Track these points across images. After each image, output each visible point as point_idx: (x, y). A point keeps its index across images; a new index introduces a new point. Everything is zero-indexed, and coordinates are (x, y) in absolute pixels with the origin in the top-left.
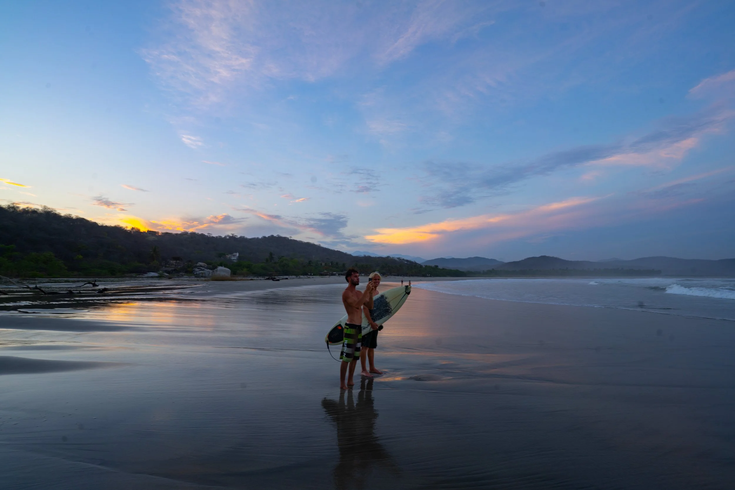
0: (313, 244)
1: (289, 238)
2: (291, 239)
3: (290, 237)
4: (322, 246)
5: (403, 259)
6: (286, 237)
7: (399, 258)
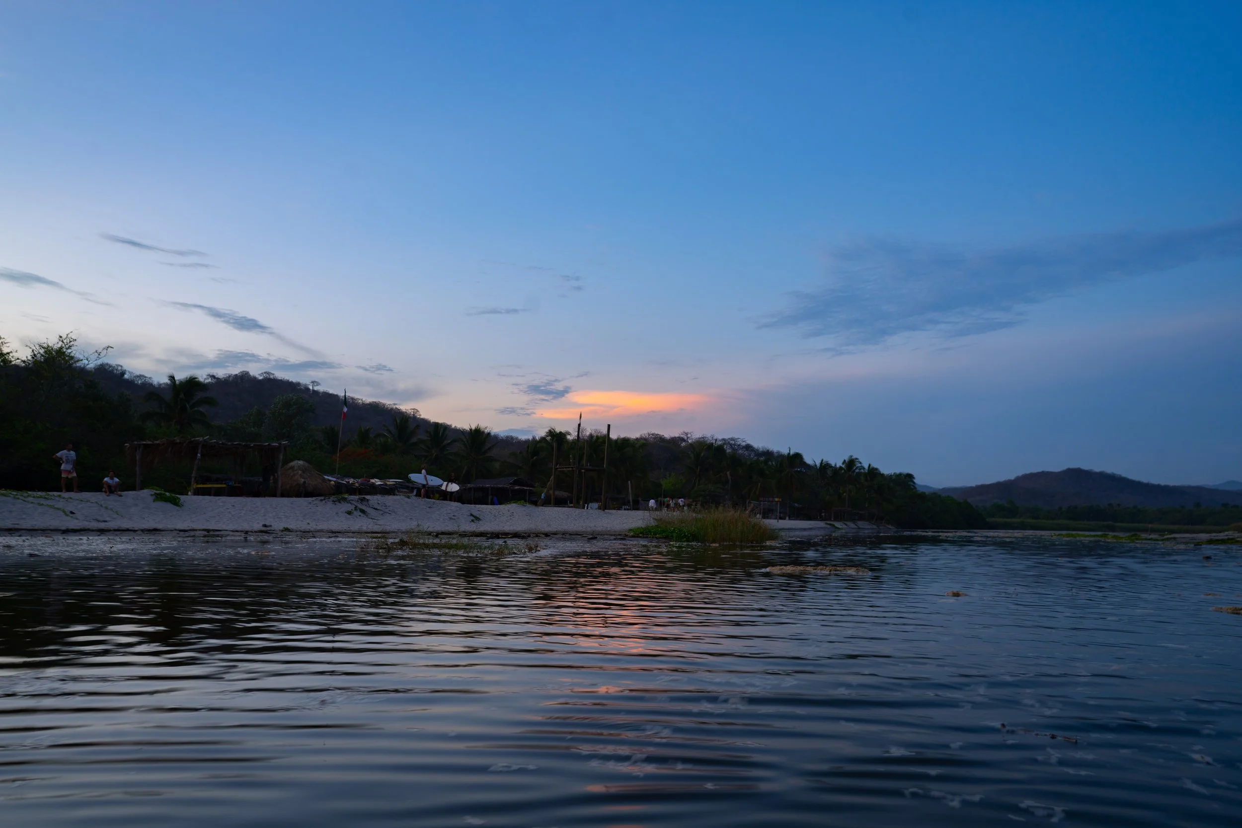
0: (392, 409)
1: (311, 388)
2: (316, 388)
3: (313, 382)
4: (422, 417)
5: (748, 447)
6: (298, 384)
7: (732, 439)
